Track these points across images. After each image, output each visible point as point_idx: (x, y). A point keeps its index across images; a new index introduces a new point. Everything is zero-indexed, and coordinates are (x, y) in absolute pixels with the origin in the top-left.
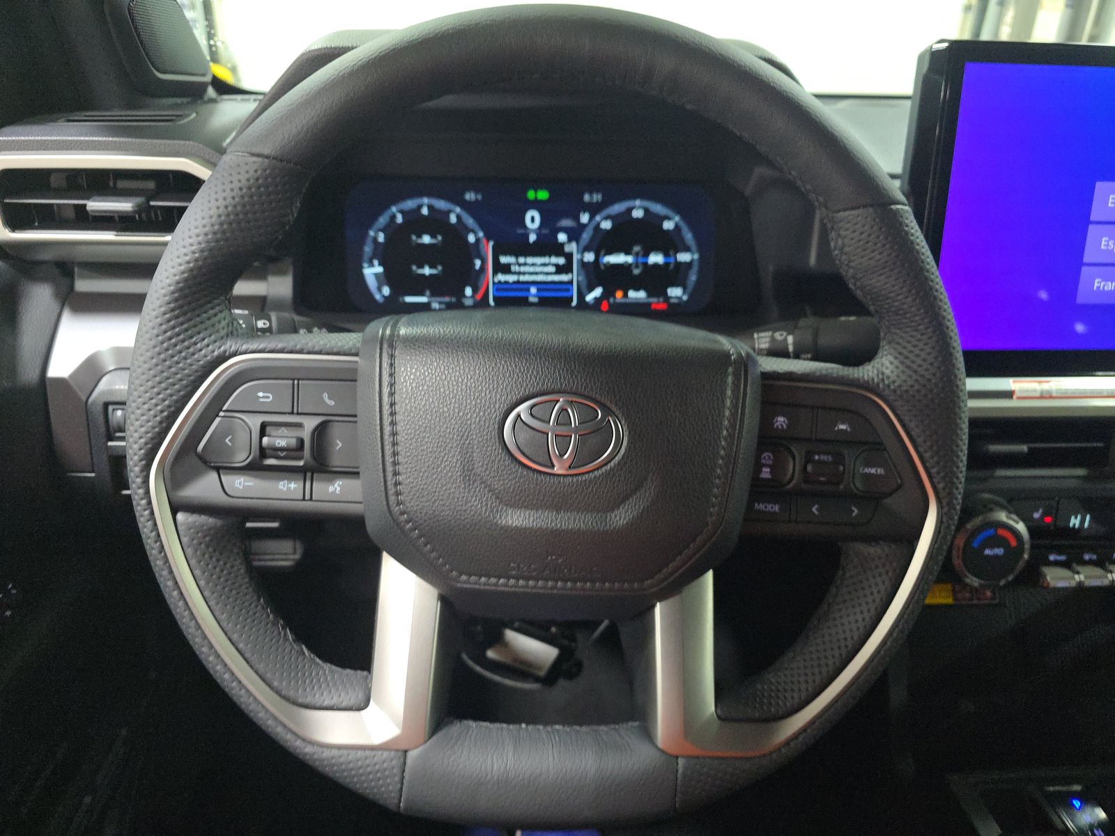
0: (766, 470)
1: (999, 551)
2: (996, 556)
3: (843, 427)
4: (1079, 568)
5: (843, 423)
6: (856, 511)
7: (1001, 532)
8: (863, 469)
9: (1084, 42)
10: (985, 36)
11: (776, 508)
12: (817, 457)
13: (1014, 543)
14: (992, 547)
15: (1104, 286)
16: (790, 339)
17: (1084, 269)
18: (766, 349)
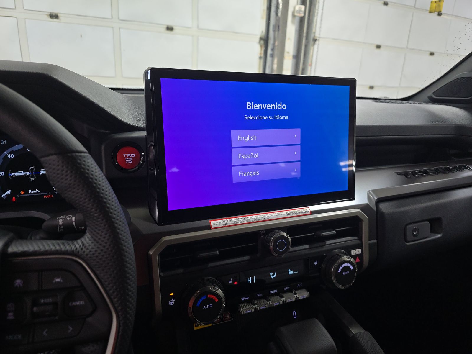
0: (11, 314)
1: (211, 306)
2: (209, 308)
3: (58, 280)
4: (256, 302)
5: (58, 278)
6: (71, 329)
7: (209, 296)
8: (71, 304)
9: (300, 75)
10: (268, 72)
11: (20, 337)
12: (42, 301)
13: (217, 300)
14: (206, 305)
15: (243, 174)
16: (73, 219)
17: (233, 168)
18: (62, 225)
